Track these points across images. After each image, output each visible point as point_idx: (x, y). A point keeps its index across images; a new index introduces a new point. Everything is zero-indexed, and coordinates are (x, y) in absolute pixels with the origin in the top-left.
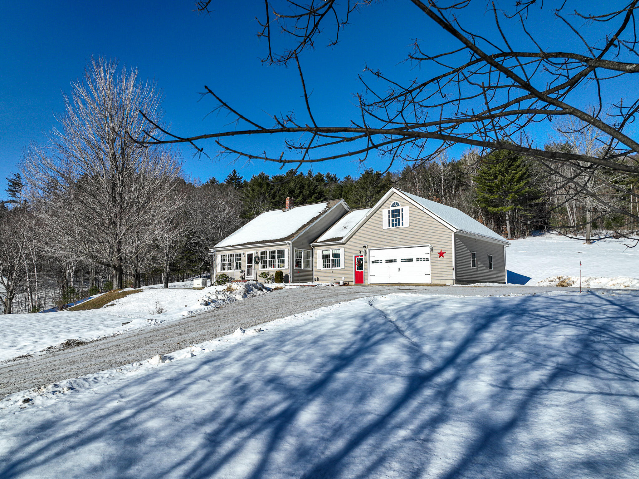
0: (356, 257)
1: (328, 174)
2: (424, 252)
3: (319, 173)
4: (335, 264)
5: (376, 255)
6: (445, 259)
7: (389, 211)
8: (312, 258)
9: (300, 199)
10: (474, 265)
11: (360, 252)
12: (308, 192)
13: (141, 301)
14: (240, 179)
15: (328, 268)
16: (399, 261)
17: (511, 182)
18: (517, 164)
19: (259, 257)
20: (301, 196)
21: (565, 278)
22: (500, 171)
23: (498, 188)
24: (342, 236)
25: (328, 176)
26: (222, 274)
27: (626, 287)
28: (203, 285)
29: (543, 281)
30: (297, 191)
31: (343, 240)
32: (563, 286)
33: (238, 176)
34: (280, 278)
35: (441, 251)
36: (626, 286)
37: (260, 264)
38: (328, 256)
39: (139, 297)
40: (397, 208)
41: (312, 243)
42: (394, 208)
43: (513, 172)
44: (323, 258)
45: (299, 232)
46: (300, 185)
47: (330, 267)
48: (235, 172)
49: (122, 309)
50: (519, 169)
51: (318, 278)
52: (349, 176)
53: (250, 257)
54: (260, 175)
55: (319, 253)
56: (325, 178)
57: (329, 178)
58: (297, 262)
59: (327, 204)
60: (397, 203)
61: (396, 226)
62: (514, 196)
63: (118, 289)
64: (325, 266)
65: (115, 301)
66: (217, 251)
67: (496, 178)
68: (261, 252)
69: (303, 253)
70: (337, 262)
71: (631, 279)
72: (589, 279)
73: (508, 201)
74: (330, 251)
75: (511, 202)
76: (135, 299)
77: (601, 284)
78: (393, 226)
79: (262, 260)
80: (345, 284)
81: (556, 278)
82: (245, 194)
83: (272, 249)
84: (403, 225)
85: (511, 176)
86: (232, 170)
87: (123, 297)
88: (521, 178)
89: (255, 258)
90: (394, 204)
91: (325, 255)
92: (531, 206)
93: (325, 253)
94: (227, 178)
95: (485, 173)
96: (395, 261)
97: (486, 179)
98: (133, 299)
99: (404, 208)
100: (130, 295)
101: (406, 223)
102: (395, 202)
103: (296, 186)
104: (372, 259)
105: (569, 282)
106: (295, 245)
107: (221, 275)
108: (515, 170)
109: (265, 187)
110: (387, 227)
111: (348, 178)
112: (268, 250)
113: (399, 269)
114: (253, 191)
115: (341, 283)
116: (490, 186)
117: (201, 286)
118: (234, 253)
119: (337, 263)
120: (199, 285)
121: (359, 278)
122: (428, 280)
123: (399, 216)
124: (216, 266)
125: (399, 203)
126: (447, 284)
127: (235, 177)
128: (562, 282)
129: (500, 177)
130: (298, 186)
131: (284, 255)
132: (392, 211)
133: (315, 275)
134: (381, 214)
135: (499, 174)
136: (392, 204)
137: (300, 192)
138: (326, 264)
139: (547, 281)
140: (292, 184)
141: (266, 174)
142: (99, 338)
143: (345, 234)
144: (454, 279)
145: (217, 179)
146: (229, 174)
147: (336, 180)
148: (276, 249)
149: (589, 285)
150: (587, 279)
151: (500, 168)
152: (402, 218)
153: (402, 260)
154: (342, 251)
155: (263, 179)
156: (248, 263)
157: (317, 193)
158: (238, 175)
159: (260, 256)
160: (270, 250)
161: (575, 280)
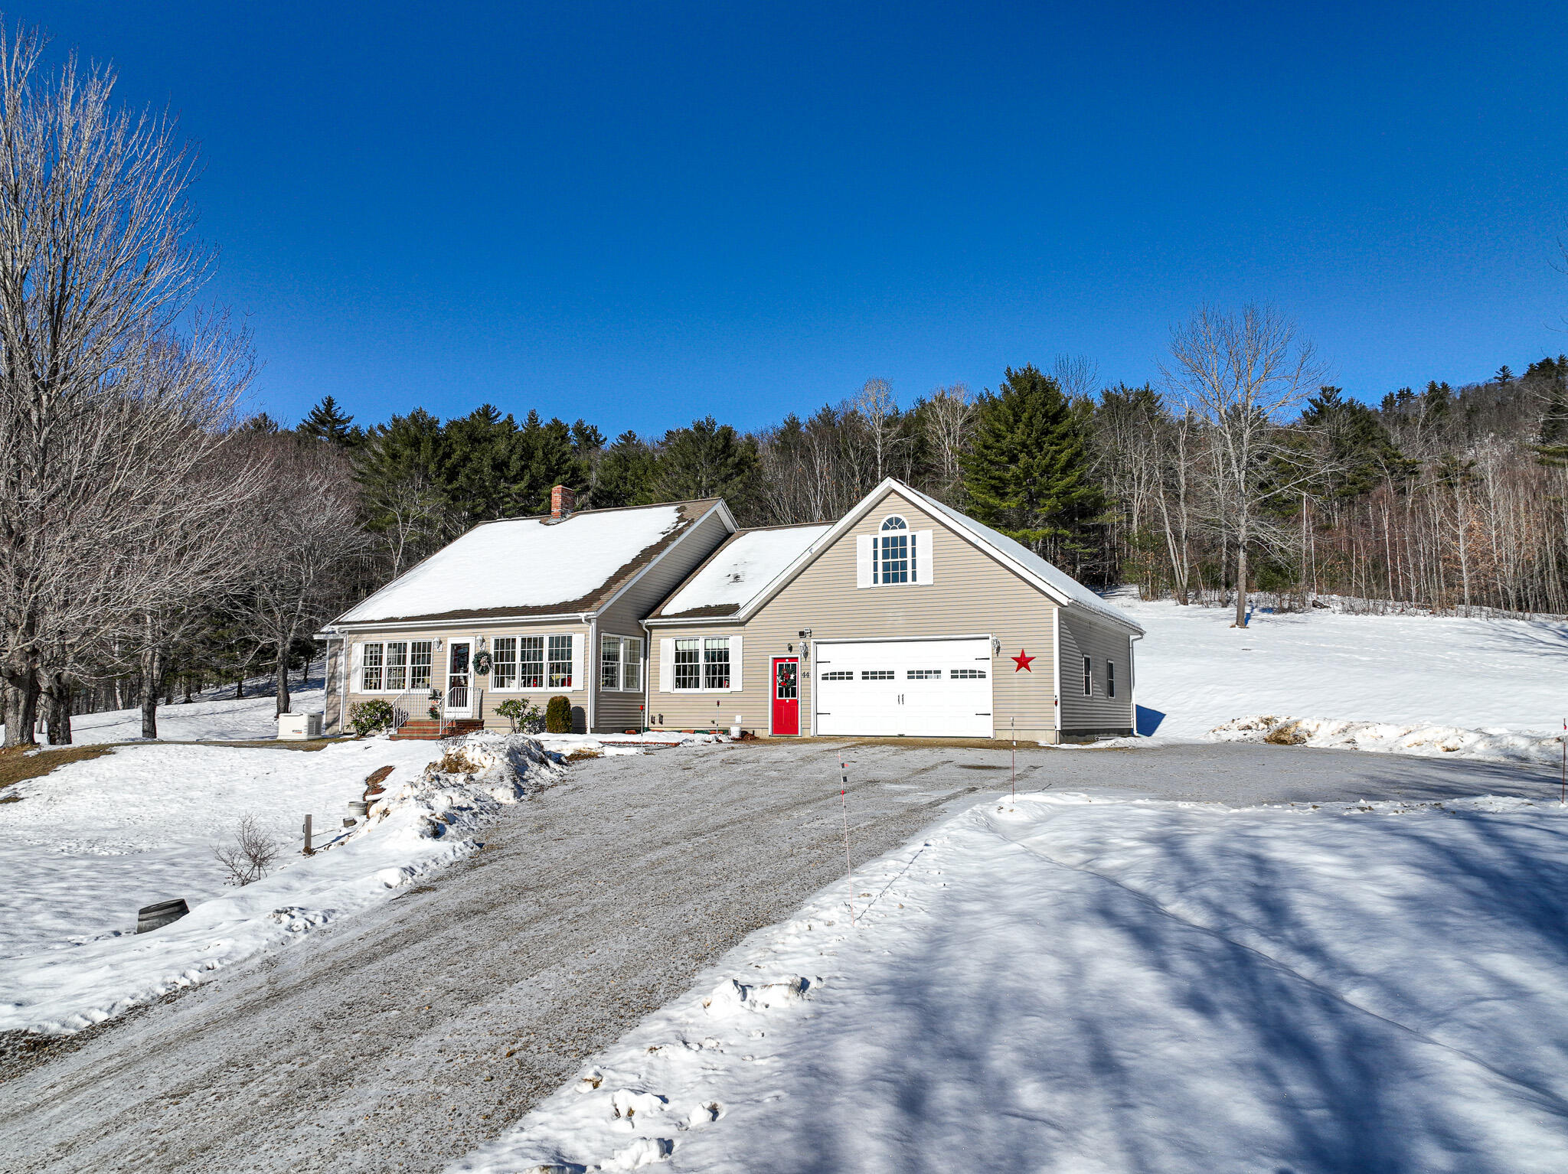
0: (776, 660)
1: (580, 423)
2: (973, 653)
3: (555, 421)
4: (714, 679)
5: (834, 656)
6: (1032, 675)
7: (875, 540)
8: (645, 659)
9: (523, 485)
10: (1088, 692)
11: (791, 649)
12: (543, 468)
13: (116, 788)
14: (343, 422)
15: (693, 690)
16: (901, 675)
17: (1046, 471)
18: (1060, 429)
19: (489, 656)
20: (527, 477)
21: (1282, 720)
22: (1024, 445)
23: (1018, 484)
24: (734, 603)
25: (580, 430)
26: (365, 701)
27: (1448, 750)
28: (310, 733)
29: (1225, 727)
30: (515, 465)
31: (742, 615)
32: (1283, 742)
33: (339, 414)
34: (565, 718)
35: (1023, 653)
36: (1450, 746)
37: (491, 674)
38: (692, 656)
39: (108, 775)
40: (898, 533)
41: (645, 617)
42: (890, 533)
43: (1054, 448)
44: (677, 661)
45: (615, 587)
46: (524, 450)
47: (697, 686)
48: (330, 403)
49: (51, 816)
50: (1065, 444)
51: (661, 717)
52: (630, 432)
53: (460, 654)
54: (414, 418)
55: (665, 647)
56: (570, 433)
57: (582, 434)
58: (606, 671)
59: (678, 510)
60: (898, 520)
61: (895, 580)
62: (1056, 506)
63: (23, 745)
64: (681, 683)
65: (19, 785)
66: (350, 632)
67: (1014, 459)
68: (497, 641)
69: (622, 646)
70: (721, 673)
71: (1460, 732)
72: (1348, 727)
73: (1036, 517)
74: (701, 642)
75: (1045, 520)
76: (92, 780)
77: (1382, 742)
78: (886, 579)
79: (498, 662)
80: (745, 736)
81: (1257, 720)
82: (371, 465)
83: (532, 632)
84: (914, 579)
85: (1048, 458)
86: (325, 396)
87: (45, 772)
88: (1070, 465)
89: (478, 657)
90: (890, 521)
91: (684, 654)
92: (1085, 530)
93: (684, 646)
94: (308, 419)
95: (987, 447)
96: (890, 675)
97: (991, 462)
98: (83, 781)
99: (919, 535)
100: (70, 767)
101: (925, 574)
102: (894, 516)
103: (511, 451)
104: (823, 669)
105: (1297, 733)
106: (604, 625)
107: (368, 704)
108: (1057, 445)
109: (427, 449)
110: (870, 583)
111: (629, 437)
112: (518, 634)
113: (901, 699)
114: (394, 456)
115: (735, 732)
116: (1000, 479)
117: (304, 736)
118: (409, 639)
119: (719, 673)
120: (300, 732)
121: (786, 719)
122: (984, 729)
123: (904, 554)
124: (348, 677)
125: (904, 519)
126: (1042, 743)
127: (331, 417)
128: (1280, 731)
129: (1023, 458)
130: (519, 450)
131: (570, 651)
132: (885, 541)
133: (652, 708)
134: (853, 546)
135: (1021, 452)
136: (884, 521)
137: (524, 468)
138: (685, 675)
139: (1235, 726)
140: (501, 447)
141: (430, 415)
142: (116, 1013)
143: (745, 596)
144: (1059, 728)
145: (273, 418)
146: (312, 408)
147: (597, 440)
148: (546, 633)
149: (1352, 741)
150: (1343, 726)
151: (1024, 437)
152: (914, 562)
153: (909, 672)
154: (734, 644)
155: (421, 428)
156: (454, 669)
157: (566, 473)
158: (342, 409)
159: (492, 652)
160: (526, 636)
161: (1312, 729)
